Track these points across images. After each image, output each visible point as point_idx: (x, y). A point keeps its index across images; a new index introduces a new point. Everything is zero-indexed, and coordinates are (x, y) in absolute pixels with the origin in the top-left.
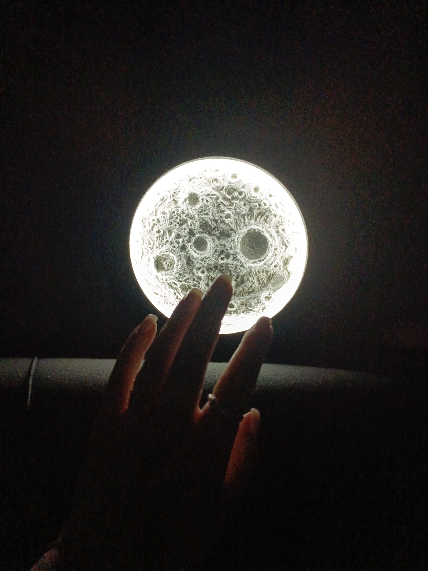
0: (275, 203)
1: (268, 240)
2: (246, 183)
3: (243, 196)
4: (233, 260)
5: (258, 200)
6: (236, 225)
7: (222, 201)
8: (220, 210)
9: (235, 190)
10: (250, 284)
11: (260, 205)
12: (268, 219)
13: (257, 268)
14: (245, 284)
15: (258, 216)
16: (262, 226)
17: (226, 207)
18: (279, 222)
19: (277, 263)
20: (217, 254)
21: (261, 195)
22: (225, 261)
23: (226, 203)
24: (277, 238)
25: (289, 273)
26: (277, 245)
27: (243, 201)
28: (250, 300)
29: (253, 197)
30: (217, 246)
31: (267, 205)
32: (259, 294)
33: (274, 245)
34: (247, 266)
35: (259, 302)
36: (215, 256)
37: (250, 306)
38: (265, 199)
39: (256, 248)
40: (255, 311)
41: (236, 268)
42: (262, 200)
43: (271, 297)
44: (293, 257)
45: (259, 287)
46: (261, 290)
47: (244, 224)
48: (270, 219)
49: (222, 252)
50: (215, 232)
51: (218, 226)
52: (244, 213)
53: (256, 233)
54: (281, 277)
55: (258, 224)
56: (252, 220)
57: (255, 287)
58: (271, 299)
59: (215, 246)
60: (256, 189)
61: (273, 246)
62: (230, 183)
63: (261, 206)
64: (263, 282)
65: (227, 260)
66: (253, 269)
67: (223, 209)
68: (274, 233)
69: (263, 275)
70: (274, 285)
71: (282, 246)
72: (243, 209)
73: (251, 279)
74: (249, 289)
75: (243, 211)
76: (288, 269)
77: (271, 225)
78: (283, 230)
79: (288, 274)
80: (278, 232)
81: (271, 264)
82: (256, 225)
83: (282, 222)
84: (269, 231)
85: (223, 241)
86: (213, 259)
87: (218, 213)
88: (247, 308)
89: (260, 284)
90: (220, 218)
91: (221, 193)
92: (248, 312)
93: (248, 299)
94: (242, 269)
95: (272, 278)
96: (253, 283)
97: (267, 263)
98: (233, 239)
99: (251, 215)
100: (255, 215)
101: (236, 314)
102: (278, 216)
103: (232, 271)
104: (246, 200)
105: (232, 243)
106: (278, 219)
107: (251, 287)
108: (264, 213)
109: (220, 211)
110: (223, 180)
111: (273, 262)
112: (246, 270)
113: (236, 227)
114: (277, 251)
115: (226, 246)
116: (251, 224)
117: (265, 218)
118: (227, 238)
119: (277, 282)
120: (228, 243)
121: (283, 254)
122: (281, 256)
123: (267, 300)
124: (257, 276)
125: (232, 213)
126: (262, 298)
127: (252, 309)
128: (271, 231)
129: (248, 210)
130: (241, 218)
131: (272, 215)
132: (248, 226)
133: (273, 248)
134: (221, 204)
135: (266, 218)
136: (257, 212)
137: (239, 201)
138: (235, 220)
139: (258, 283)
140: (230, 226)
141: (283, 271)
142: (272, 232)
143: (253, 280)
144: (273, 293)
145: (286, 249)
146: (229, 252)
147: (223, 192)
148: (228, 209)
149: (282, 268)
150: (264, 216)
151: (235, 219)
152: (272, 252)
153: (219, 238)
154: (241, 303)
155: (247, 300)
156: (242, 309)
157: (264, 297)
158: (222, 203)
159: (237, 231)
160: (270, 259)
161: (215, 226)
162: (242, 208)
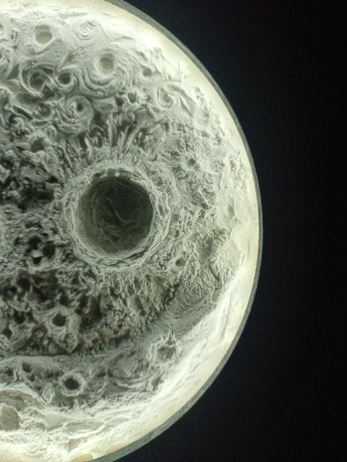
0: (160, 92)
1: (150, 195)
2: (75, 48)
3: (72, 83)
4: (63, 261)
5: (112, 88)
6: (63, 166)
7: (19, 106)
8: (16, 132)
9: (49, 72)
10: (117, 318)
11: (120, 102)
12: (147, 138)
13: (131, 274)
14: (103, 321)
15: (118, 132)
16: (133, 157)
17: (31, 121)
18: (178, 143)
19: (184, 253)
20: (23, 248)
21: (120, 72)
22: (44, 266)
23: (31, 109)
24: (177, 185)
25: (218, 278)
26: (179, 206)
27: (73, 98)
28: (122, 362)
29: (98, 83)
30: (19, 227)
31: (140, 100)
32: (143, 341)
33: (169, 208)
34: (103, 274)
35: (143, 366)
36: (16, 255)
37: (122, 379)
38: (134, 83)
39: (123, 221)
40: (135, 390)
41: (75, 281)
42: (124, 89)
43: (174, 350)
44: (226, 232)
45: (141, 322)
46: (148, 330)
47: (85, 160)
48: (152, 137)
49: (34, 243)
50: (10, 192)
51: (15, 175)
52: (80, 130)
53: (118, 179)
54: (198, 290)
55: (122, 155)
56: (104, 147)
57: (130, 326)
58: (174, 354)
59: (13, 230)
60: (107, 61)
61: (168, 211)
62: (33, 53)
63: (124, 105)
64: (152, 308)
65: (49, 261)
66: (119, 279)
67: (23, 128)
68: (166, 174)
69: (150, 291)
70: (181, 315)
71: (192, 207)
72: (78, 118)
73: (117, 305)
74: (116, 332)
75: (77, 125)
76: (213, 266)
77: (156, 152)
78: (192, 162)
79: (214, 279)
80: (177, 170)
81: (167, 260)
82: (115, 158)
83: (186, 141)
84: (151, 169)
85: (34, 214)
86: (11, 266)
87: (12, 140)
88: (115, 384)
89: (143, 313)
90: (19, 154)
91: (13, 87)
92: (117, 395)
93: (116, 360)
94: (90, 281)
95: (174, 296)
96: (123, 316)
97: (156, 257)
98: (57, 204)
99: (102, 132)
100: (110, 130)
101: (85, 405)
102: (175, 124)
103: (67, 288)
104: (81, 94)
105: (56, 217)
106: (174, 134)
107: (120, 326)
108: (135, 123)
109: (17, 134)
110: (15, 47)
111: (172, 254)
112: (102, 284)
113: (64, 169)
114: (180, 222)
115: (43, 225)
116: (101, 158)
117: (138, 134)
118: (44, 203)
119: (188, 306)
120: (45, 216)
121: (197, 227)
122: (191, 232)
123: (165, 356)
124: (133, 296)
125: (48, 133)
126: (151, 354)
127: (126, 385)
128: (158, 170)
129: (90, 119)
130: (74, 146)
131: (156, 123)
132: (95, 164)
133: (168, 217)
134: (17, 114)
135: (140, 134)
136: (116, 122)
137: (63, 98)
138: (60, 151)
139: (140, 311)
140: (45, 171)
141: (201, 275)
142: (161, 171)
143: (125, 307)
144: (178, 337)
145: (203, 213)
146: (52, 242)
147: (19, 81)
148: (37, 124)
149: (198, 266)
150: (136, 131)
151: (60, 149)
152: (164, 229)
153: (23, 207)
154: (98, 371)
155: (113, 362)
156: (100, 388)
157: (156, 352)
158: (20, 111)
159: (67, 182)
160: (164, 247)
161: (7, 176)
162: (74, 117)
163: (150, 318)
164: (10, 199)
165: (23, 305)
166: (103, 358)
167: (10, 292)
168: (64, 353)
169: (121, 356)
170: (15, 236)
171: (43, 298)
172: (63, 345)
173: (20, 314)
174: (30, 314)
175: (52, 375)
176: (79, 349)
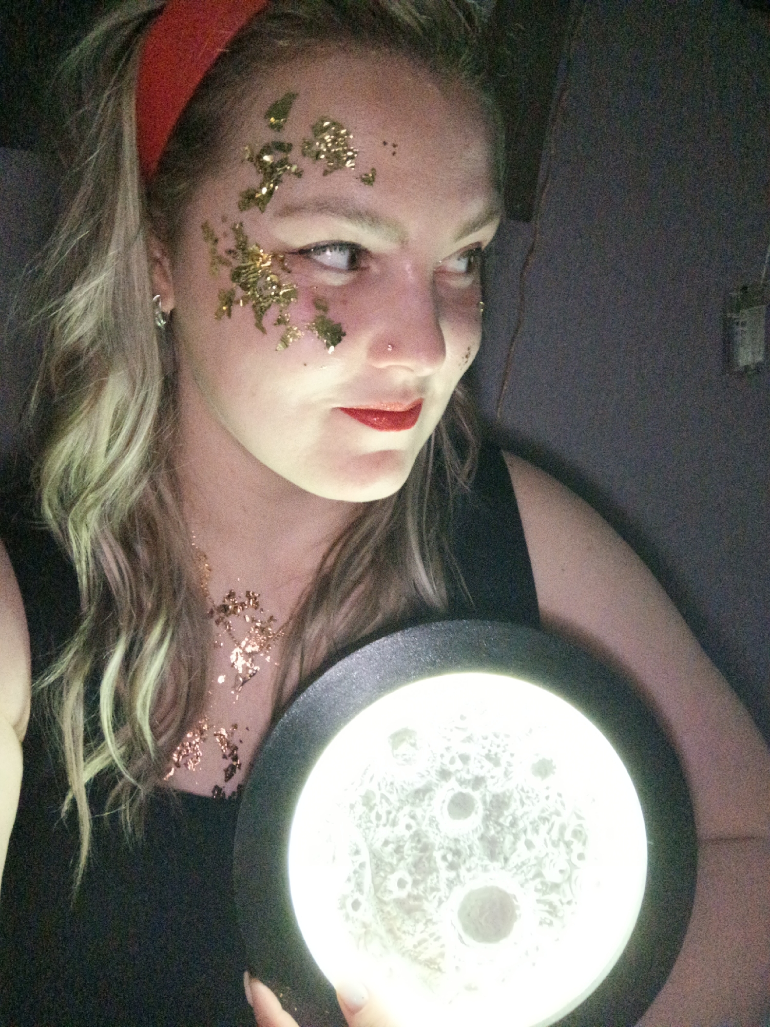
6: (517, 865)
7: (557, 824)
8: (537, 826)
9: (584, 844)
10: (410, 928)
13: (445, 935)
15: (547, 903)
16: (531, 919)
17: (546, 835)
22: (442, 865)
23: (555, 833)
27: (568, 866)
28: (377, 940)
29: (581, 885)
30: (467, 840)
31: (573, 917)
32: (396, 953)
34: (442, 912)
36: (447, 841)
39: (483, 918)
42: (579, 904)
45: (408, 947)
46: (403, 954)
47: (523, 881)
48: (547, 931)
49: (457, 853)
50: (492, 828)
51: (506, 830)
52: (545, 874)
53: (513, 912)
54: (440, 988)
55: (531, 910)
56: (535, 895)
57: (405, 939)
59: (465, 836)
62: (595, 831)
63: (567, 907)
64: (420, 953)
66: (440, 925)
67: (541, 830)
69: (433, 949)
70: (419, 979)
72: (554, 871)
73: (420, 926)
74: (399, 929)
75: (549, 872)
76: (460, 996)
77: (537, 935)
78: (534, 964)
84: (524, 934)
85: (479, 849)
86: (439, 838)
87: (531, 823)
89: (415, 947)
90: (522, 831)
91: (570, 817)
93: (378, 935)
94: (436, 903)
95: (431, 969)
96: (412, 933)
98: (489, 867)
99: (546, 891)
100: (548, 897)
101: (342, 919)
103: (426, 883)
104: (571, 871)
105: (480, 868)
107: (404, 932)
108: (556, 916)
109: (535, 827)
112: (435, 912)
113: (515, 867)
115: (472, 858)
116: (527, 895)
117: (548, 919)
118: (488, 855)
120: (479, 859)
124: (428, 937)
125: (540, 851)
128: (524, 940)
129: (554, 880)
130: (533, 871)
131: (557, 931)
132: (522, 891)
134: (550, 823)
135: (548, 921)
136: (555, 901)
137: (566, 857)
138: (527, 861)
139: (417, 944)
140: (512, 854)
143: (418, 932)
146: (460, 867)
147: (574, 821)
148: (545, 840)
150: (550, 918)
151: (529, 860)
153: (482, 838)
154: (368, 923)
155: (376, 933)
156: (357, 928)
158: (553, 825)
159: (506, 871)
161: (504, 824)
162: (554, 867)
163: (412, 953)
164: (487, 827)
165: (410, 852)
166: (377, 923)
167: (416, 839)
168: (376, 890)
169: (381, 938)
170: (461, 838)
171: (415, 865)
172: (382, 889)
173: (401, 850)
174: (402, 859)
175: (359, 887)
176: (381, 902)
